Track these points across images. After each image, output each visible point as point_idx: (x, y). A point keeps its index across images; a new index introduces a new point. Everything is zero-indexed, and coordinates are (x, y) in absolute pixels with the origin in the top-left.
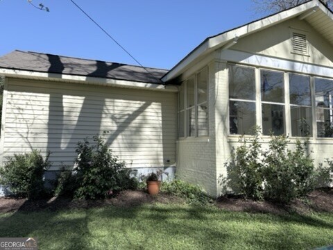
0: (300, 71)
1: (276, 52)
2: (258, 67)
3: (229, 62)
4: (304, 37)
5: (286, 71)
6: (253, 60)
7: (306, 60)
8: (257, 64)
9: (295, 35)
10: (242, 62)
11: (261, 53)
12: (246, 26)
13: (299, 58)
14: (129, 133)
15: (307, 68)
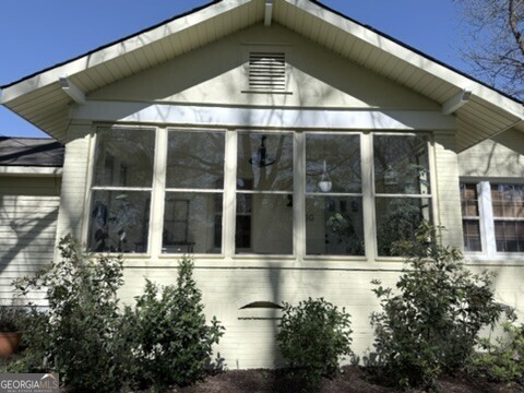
0: (264, 125)
1: (205, 95)
2: (162, 126)
3: (94, 122)
4: (281, 58)
5: (231, 128)
6: (150, 114)
7: (278, 100)
8: (159, 121)
9: (254, 58)
10: (124, 120)
11: (167, 99)
12: (85, 58)
13: (262, 100)
14: (37, 249)
15: (281, 117)
